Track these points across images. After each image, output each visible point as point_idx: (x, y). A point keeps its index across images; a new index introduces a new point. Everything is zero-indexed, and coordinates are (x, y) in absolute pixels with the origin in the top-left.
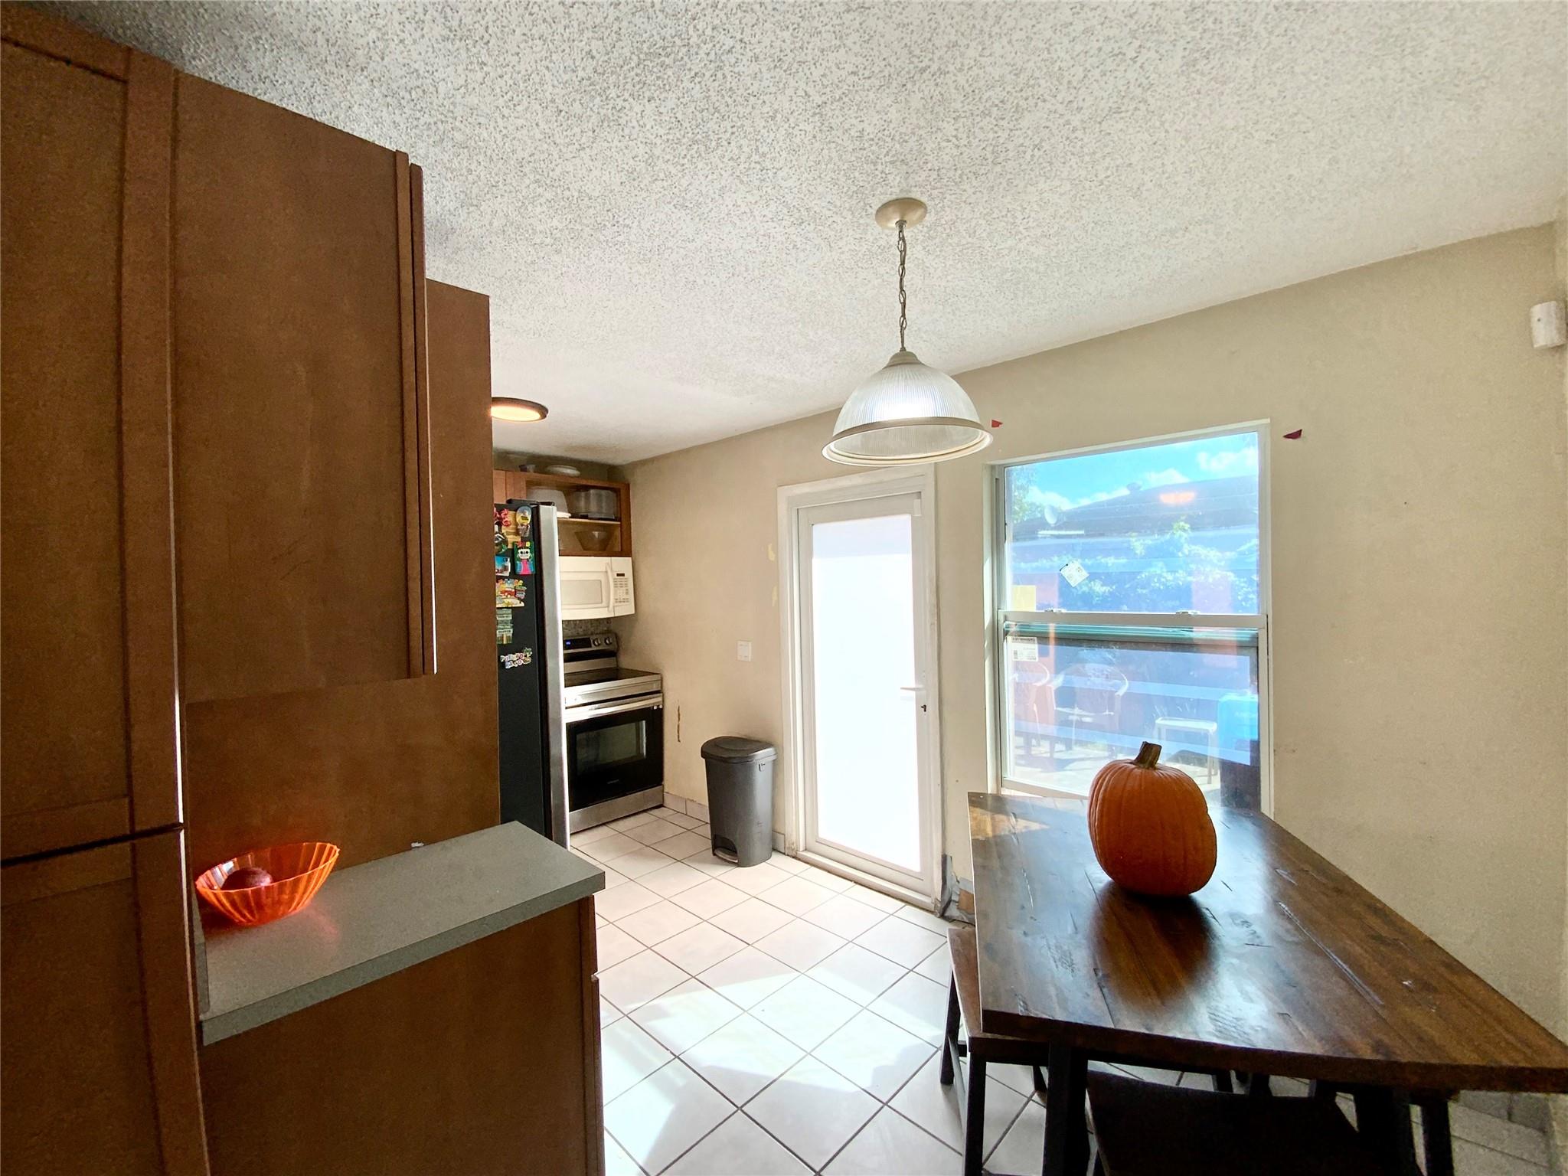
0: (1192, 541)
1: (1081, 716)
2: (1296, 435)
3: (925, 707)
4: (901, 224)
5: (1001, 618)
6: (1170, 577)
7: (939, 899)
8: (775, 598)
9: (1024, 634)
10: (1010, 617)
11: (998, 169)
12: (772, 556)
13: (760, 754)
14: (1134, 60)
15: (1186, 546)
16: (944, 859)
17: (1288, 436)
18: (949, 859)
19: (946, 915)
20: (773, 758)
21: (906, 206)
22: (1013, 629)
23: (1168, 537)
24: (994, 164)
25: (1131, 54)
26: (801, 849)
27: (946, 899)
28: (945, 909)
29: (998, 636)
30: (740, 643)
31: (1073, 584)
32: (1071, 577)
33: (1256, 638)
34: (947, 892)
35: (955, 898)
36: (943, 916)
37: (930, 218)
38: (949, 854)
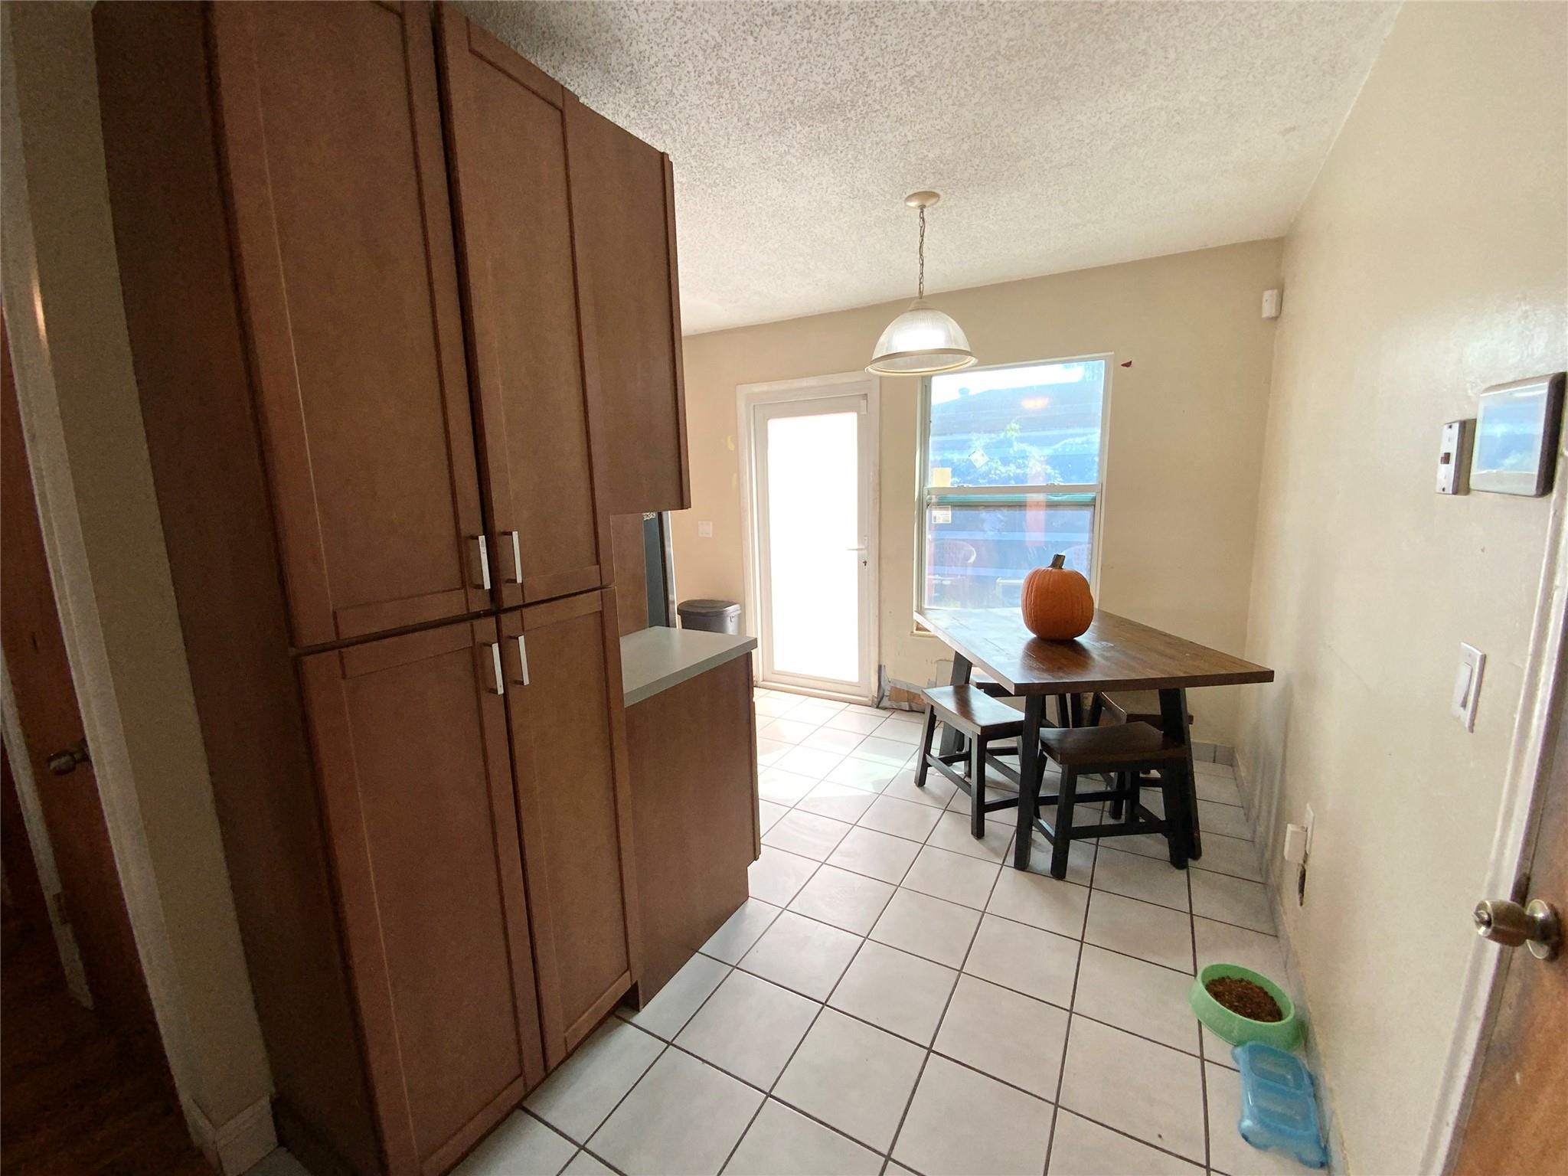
0: (1021, 440)
1: (942, 580)
2: (1128, 365)
3: (865, 563)
4: (922, 208)
5: (926, 492)
6: (1003, 469)
7: (876, 696)
8: (734, 482)
9: (942, 504)
10: (932, 492)
11: (993, 183)
12: (731, 447)
13: (731, 609)
14: (1088, 144)
15: (1015, 443)
16: (880, 667)
17: (1123, 365)
18: (883, 667)
19: (880, 706)
20: (739, 612)
21: (928, 195)
22: (934, 500)
23: (1002, 435)
24: (992, 181)
25: (1087, 141)
26: (761, 679)
27: (881, 694)
28: (880, 702)
29: (923, 506)
30: (699, 522)
31: (977, 465)
32: (976, 461)
33: (1094, 499)
34: (882, 690)
35: (887, 693)
36: (878, 707)
37: (940, 203)
38: (883, 664)
